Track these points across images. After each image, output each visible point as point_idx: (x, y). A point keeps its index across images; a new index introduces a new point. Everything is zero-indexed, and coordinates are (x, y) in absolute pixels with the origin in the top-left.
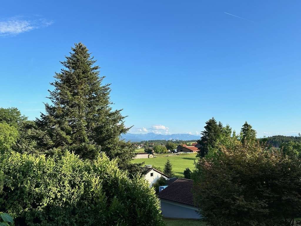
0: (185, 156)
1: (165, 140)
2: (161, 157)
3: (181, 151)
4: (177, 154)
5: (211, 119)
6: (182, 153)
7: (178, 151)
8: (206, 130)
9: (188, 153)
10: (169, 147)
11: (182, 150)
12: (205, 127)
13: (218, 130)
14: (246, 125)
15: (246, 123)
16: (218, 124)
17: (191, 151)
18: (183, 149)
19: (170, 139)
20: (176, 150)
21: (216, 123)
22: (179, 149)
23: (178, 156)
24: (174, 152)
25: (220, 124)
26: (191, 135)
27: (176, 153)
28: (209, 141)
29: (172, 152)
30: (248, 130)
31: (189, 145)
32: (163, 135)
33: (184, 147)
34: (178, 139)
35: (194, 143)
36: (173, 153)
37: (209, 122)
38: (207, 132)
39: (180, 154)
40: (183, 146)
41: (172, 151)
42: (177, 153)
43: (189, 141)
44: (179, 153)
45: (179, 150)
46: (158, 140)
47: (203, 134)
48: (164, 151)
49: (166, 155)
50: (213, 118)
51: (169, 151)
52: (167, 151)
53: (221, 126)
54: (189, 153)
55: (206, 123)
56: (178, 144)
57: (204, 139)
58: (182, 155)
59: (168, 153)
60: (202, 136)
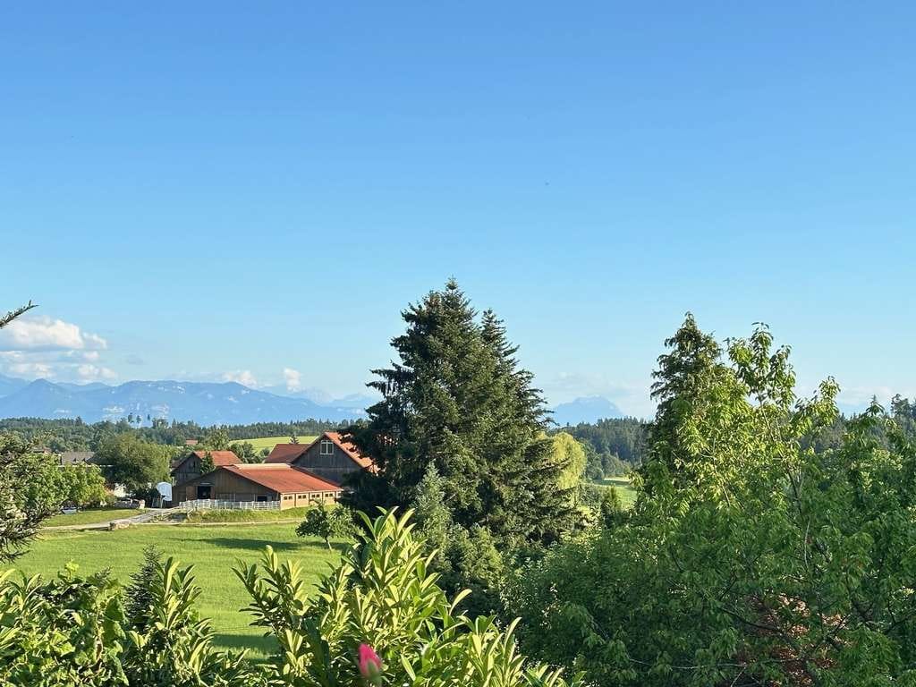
0: (227, 529)
1: (79, 421)
2: (61, 533)
3: (203, 493)
4: (171, 517)
5: (442, 290)
6: (205, 506)
7: (179, 495)
8: (400, 362)
9: (245, 506)
10: (117, 468)
11: (208, 489)
12: (398, 342)
13: (478, 364)
14: (689, 336)
15: (690, 322)
16: (478, 322)
17: (266, 494)
18: (217, 483)
19: (114, 415)
20: (165, 489)
21: (468, 316)
22: (191, 483)
23: (184, 528)
24: (152, 498)
25: (488, 328)
26: (251, 391)
27: (168, 505)
28: (422, 430)
29: (142, 504)
30: (699, 365)
31: (248, 457)
32: (59, 388)
33: (221, 469)
34: (169, 415)
35: (287, 440)
36: (148, 505)
37: (424, 308)
38: (408, 376)
39: (193, 514)
40: (216, 464)
41: (140, 495)
42: (173, 510)
43: (238, 432)
44: (186, 507)
45: (190, 490)
46: (28, 422)
47: (382, 387)
48: (88, 491)
49: (99, 519)
50: (452, 287)
51: (120, 492)
52: (108, 492)
53: (496, 337)
54: (253, 506)
55: (408, 318)
56: (171, 448)
57: (385, 416)
58: (205, 519)
59: (109, 507)
60: (377, 397)
